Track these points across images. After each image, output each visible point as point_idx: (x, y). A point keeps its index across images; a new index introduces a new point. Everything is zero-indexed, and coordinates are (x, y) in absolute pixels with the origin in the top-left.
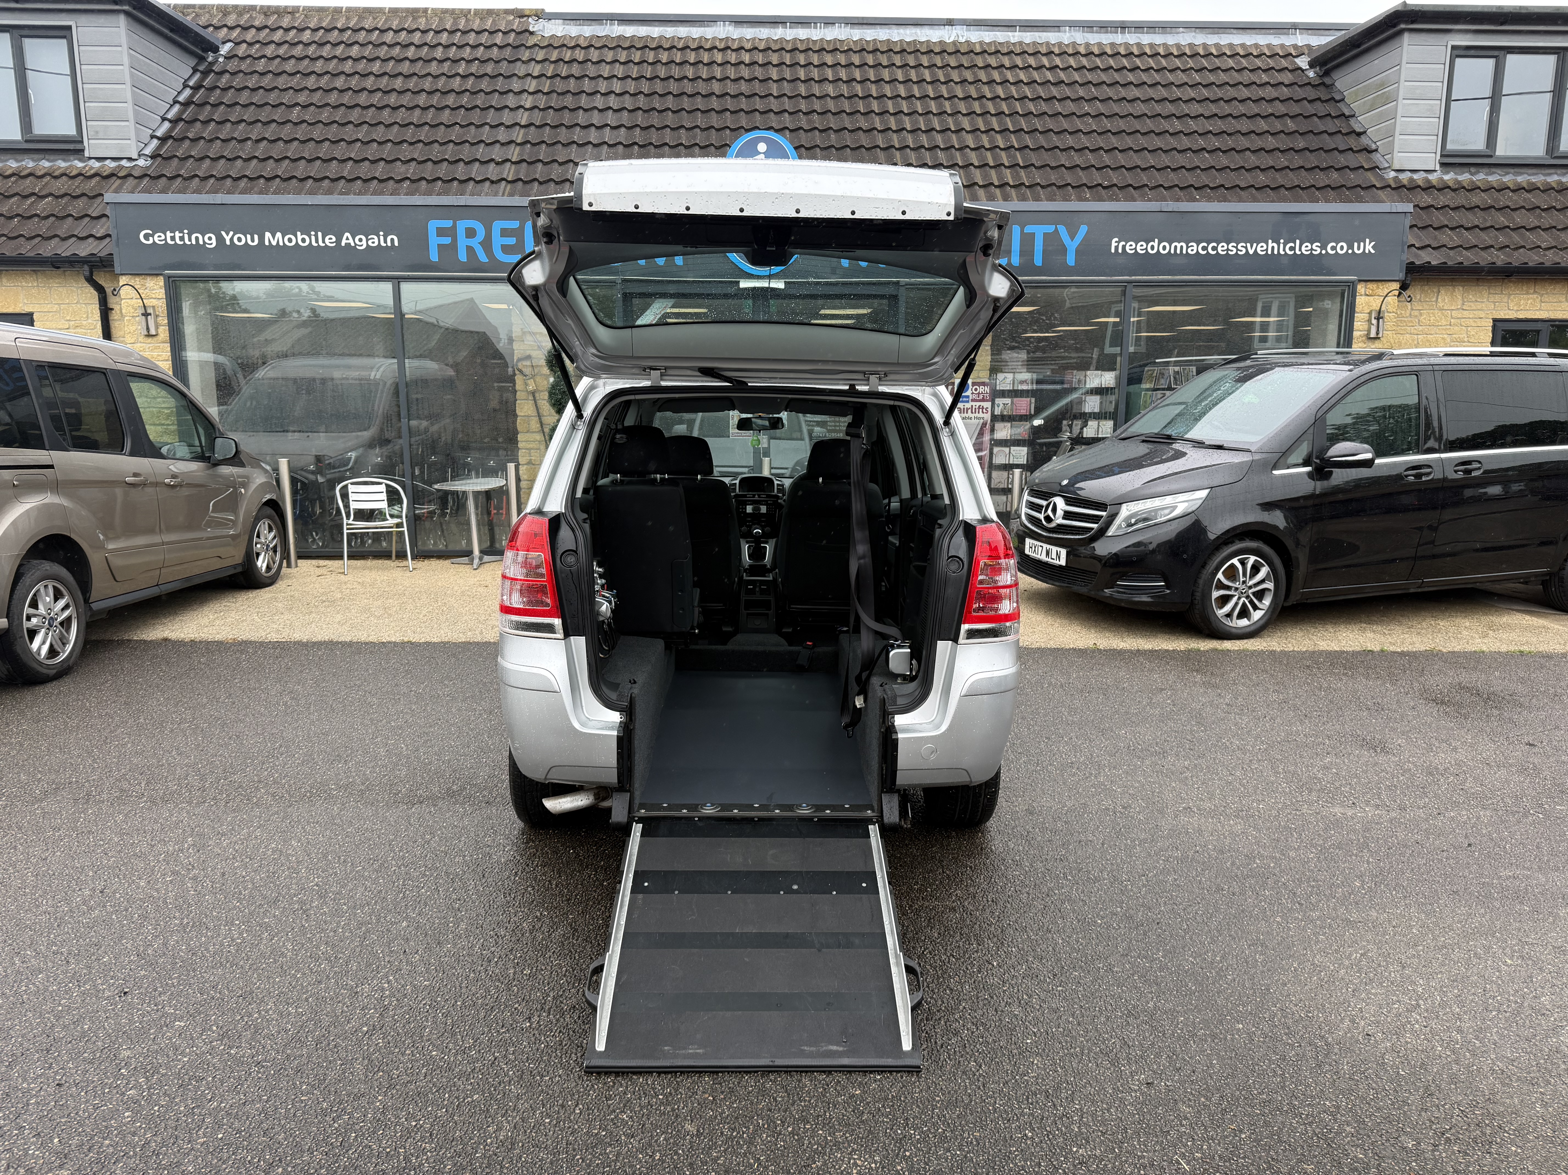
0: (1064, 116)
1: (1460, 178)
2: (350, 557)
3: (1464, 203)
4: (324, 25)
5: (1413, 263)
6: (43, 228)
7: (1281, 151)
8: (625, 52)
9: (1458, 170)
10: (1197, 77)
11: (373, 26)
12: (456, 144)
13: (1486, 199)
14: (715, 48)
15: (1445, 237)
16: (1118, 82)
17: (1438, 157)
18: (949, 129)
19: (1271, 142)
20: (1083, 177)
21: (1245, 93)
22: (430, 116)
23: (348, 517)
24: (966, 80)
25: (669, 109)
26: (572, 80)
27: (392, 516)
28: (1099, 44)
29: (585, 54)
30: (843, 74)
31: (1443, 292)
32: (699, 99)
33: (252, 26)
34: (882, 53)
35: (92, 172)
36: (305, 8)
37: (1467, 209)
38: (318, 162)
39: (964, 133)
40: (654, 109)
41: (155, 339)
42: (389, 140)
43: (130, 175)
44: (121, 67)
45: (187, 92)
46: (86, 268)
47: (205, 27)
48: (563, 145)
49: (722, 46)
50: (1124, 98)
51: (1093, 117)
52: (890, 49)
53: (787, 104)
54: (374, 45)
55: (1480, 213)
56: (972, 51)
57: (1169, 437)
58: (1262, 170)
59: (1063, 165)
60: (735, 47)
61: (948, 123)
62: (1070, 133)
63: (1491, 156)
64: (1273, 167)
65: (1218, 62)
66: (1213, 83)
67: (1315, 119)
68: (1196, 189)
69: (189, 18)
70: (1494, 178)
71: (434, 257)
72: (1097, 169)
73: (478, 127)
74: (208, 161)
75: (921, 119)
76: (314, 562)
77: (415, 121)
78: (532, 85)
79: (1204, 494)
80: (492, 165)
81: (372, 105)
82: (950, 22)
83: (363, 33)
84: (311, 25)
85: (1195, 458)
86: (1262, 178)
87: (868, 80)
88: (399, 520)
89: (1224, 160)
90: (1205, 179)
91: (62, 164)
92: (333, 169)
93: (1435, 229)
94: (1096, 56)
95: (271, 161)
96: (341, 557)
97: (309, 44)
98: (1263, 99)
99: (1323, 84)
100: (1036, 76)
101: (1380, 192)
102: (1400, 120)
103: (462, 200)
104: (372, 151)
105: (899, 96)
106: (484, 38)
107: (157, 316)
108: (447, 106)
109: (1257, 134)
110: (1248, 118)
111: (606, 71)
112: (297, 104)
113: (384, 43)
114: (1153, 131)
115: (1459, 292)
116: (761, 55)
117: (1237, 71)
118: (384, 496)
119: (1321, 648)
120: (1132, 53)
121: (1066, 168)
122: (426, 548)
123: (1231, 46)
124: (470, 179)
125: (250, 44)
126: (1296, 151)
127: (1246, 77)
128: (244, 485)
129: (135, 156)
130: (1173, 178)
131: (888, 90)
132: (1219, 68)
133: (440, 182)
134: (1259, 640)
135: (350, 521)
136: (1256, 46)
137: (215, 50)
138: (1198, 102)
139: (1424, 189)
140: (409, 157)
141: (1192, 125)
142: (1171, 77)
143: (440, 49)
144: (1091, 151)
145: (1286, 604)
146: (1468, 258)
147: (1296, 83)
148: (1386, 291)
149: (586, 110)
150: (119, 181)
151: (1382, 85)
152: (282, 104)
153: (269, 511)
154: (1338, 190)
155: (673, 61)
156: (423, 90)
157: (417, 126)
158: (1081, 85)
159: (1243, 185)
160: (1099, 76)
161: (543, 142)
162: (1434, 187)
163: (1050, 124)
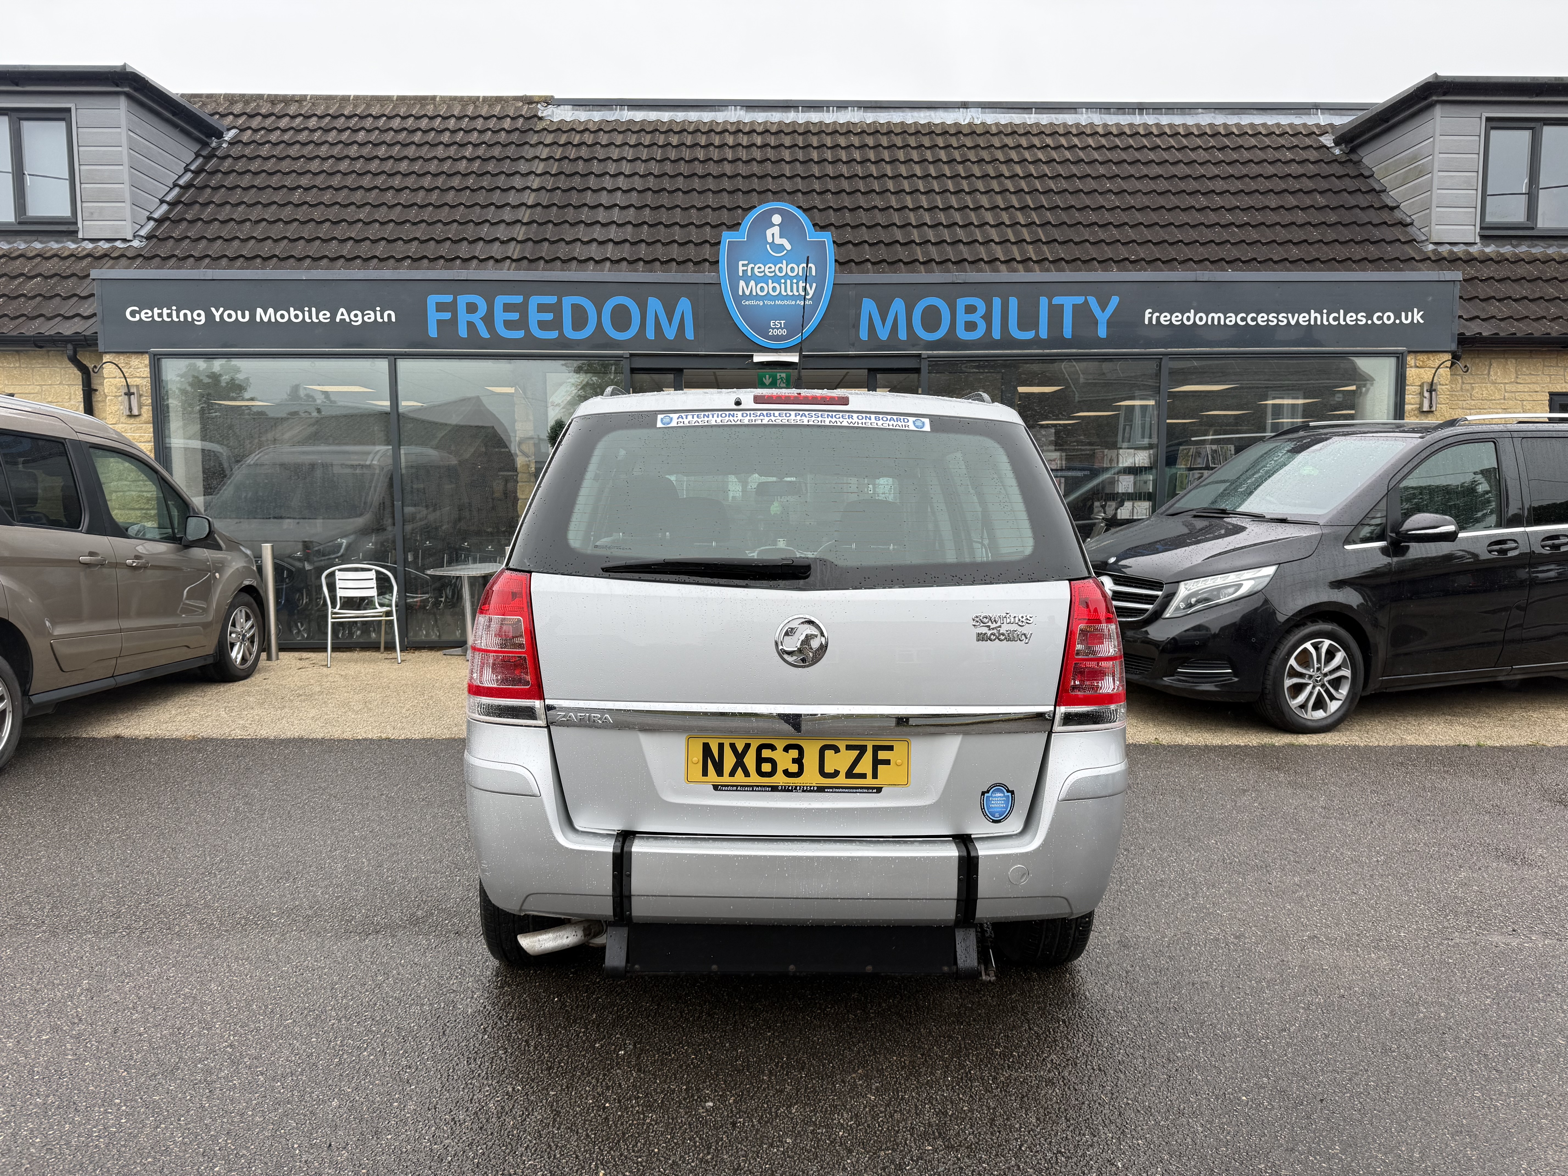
0: (1085, 193)
1: (1502, 250)
2: (335, 649)
3: (1509, 274)
4: (331, 112)
5: (1463, 334)
6: (29, 307)
7: (1314, 226)
8: (635, 136)
9: (1499, 242)
10: (1220, 156)
11: (380, 113)
12: (460, 224)
13: (1533, 271)
14: (727, 131)
15: (1493, 309)
16: (1139, 161)
17: (1478, 230)
18: (968, 207)
19: (1301, 217)
20: (1109, 252)
21: (1270, 170)
22: (434, 197)
23: (334, 606)
24: (983, 160)
25: (679, 189)
26: (581, 162)
27: (381, 605)
28: (1117, 125)
29: (594, 138)
30: (857, 155)
31: (1494, 365)
32: (710, 180)
33: (258, 114)
34: (897, 134)
35: (85, 253)
36: (312, 97)
37: (1513, 281)
38: (318, 242)
39: (983, 210)
40: (664, 189)
41: (138, 419)
42: (392, 221)
43: (122, 256)
44: (119, 149)
45: (189, 175)
46: (70, 346)
47: (212, 115)
48: (571, 224)
49: (733, 129)
50: (1147, 176)
51: (1115, 194)
52: (904, 130)
53: (800, 184)
54: (381, 131)
55: (1526, 285)
56: (988, 132)
57: (1224, 511)
58: (1294, 244)
59: (1087, 241)
60: (747, 129)
61: (966, 201)
62: (1093, 210)
63: (1533, 228)
64: (1306, 241)
65: (1240, 141)
66: (1237, 161)
67: (1346, 194)
68: (1227, 262)
69: (196, 106)
70: (1537, 250)
71: (433, 332)
72: (1123, 244)
73: (483, 207)
74: (204, 242)
75: (938, 197)
76: (297, 654)
77: (419, 201)
78: (540, 168)
79: (1270, 570)
80: (497, 244)
81: (376, 187)
82: (965, 105)
83: (370, 119)
84: (318, 113)
85: (1255, 533)
86: (1295, 252)
87: (883, 160)
88: (389, 608)
89: (1254, 235)
90: (1235, 253)
91: (54, 246)
92: (333, 248)
93: (1481, 300)
94: (1115, 136)
95: (270, 241)
96: (325, 649)
97: (315, 130)
98: (1290, 175)
99: (1350, 160)
100: (1055, 155)
101: (1420, 265)
102: (1436, 192)
103: (463, 274)
104: (374, 231)
105: (915, 175)
106: (492, 123)
107: (141, 396)
108: (453, 188)
109: (1287, 209)
110: (1276, 193)
111: (615, 153)
112: (299, 187)
113: (391, 129)
114: (1178, 207)
115: (1511, 365)
116: (773, 137)
117: (1260, 149)
118: (373, 584)
119: (1409, 743)
120: (1152, 133)
121: (1091, 243)
122: (417, 639)
123: (1252, 125)
124: (474, 257)
125: (256, 131)
126: (1329, 226)
127: (1271, 155)
128: (219, 570)
129: (130, 237)
130: (1202, 252)
131: (903, 170)
132: (1241, 146)
133: (442, 261)
134: (1337, 734)
135: (336, 610)
136: (1278, 125)
137: (219, 135)
138: (1223, 178)
139: (1466, 262)
140: (411, 237)
141: (1218, 201)
142: (1193, 156)
143: (448, 134)
144: (1116, 226)
145: (1364, 694)
146: (1521, 329)
147: (1322, 160)
148: (1437, 363)
149: (594, 191)
150: (111, 262)
151: (1414, 159)
152: (284, 186)
153: (247, 598)
154: (1376, 262)
155: (683, 144)
156: (429, 173)
157: (421, 207)
158: (1101, 163)
159: (1276, 258)
160: (1119, 154)
161: (550, 221)
162: (1476, 259)
163: (1072, 201)
